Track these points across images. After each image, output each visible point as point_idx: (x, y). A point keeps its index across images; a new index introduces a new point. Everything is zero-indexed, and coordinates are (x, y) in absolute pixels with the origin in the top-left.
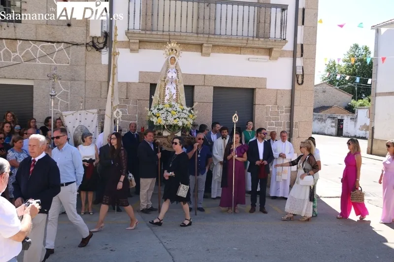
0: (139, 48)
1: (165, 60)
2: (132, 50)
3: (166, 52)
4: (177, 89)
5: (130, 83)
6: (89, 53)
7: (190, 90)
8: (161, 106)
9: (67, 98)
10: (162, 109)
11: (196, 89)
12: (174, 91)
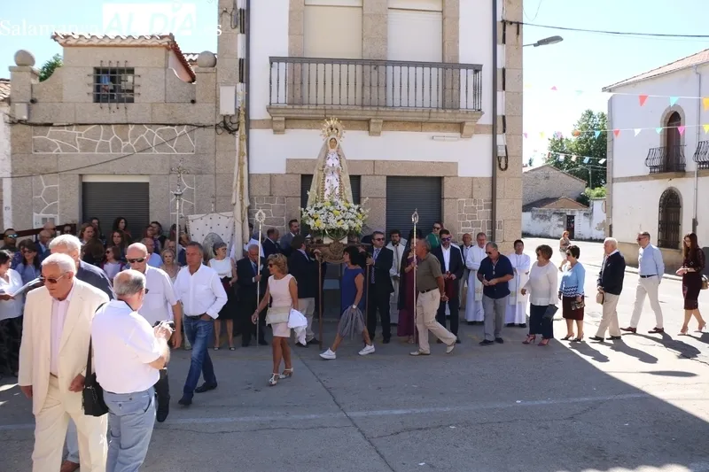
0: (286, 128)
1: (323, 142)
2: (276, 131)
3: (324, 132)
4: (340, 181)
5: (275, 175)
6: (220, 138)
7: (356, 180)
8: (319, 205)
9: (193, 198)
10: (321, 208)
11: (364, 181)
12: (336, 184)
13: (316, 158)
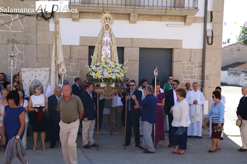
0: (79, 18)
1: (101, 27)
2: (74, 20)
3: (102, 20)
4: (111, 50)
5: (73, 46)
6: (39, 22)
7: (121, 50)
8: (98, 64)
9: (22, 58)
10: (99, 66)
11: (126, 50)
12: (109, 52)
13: (97, 36)
